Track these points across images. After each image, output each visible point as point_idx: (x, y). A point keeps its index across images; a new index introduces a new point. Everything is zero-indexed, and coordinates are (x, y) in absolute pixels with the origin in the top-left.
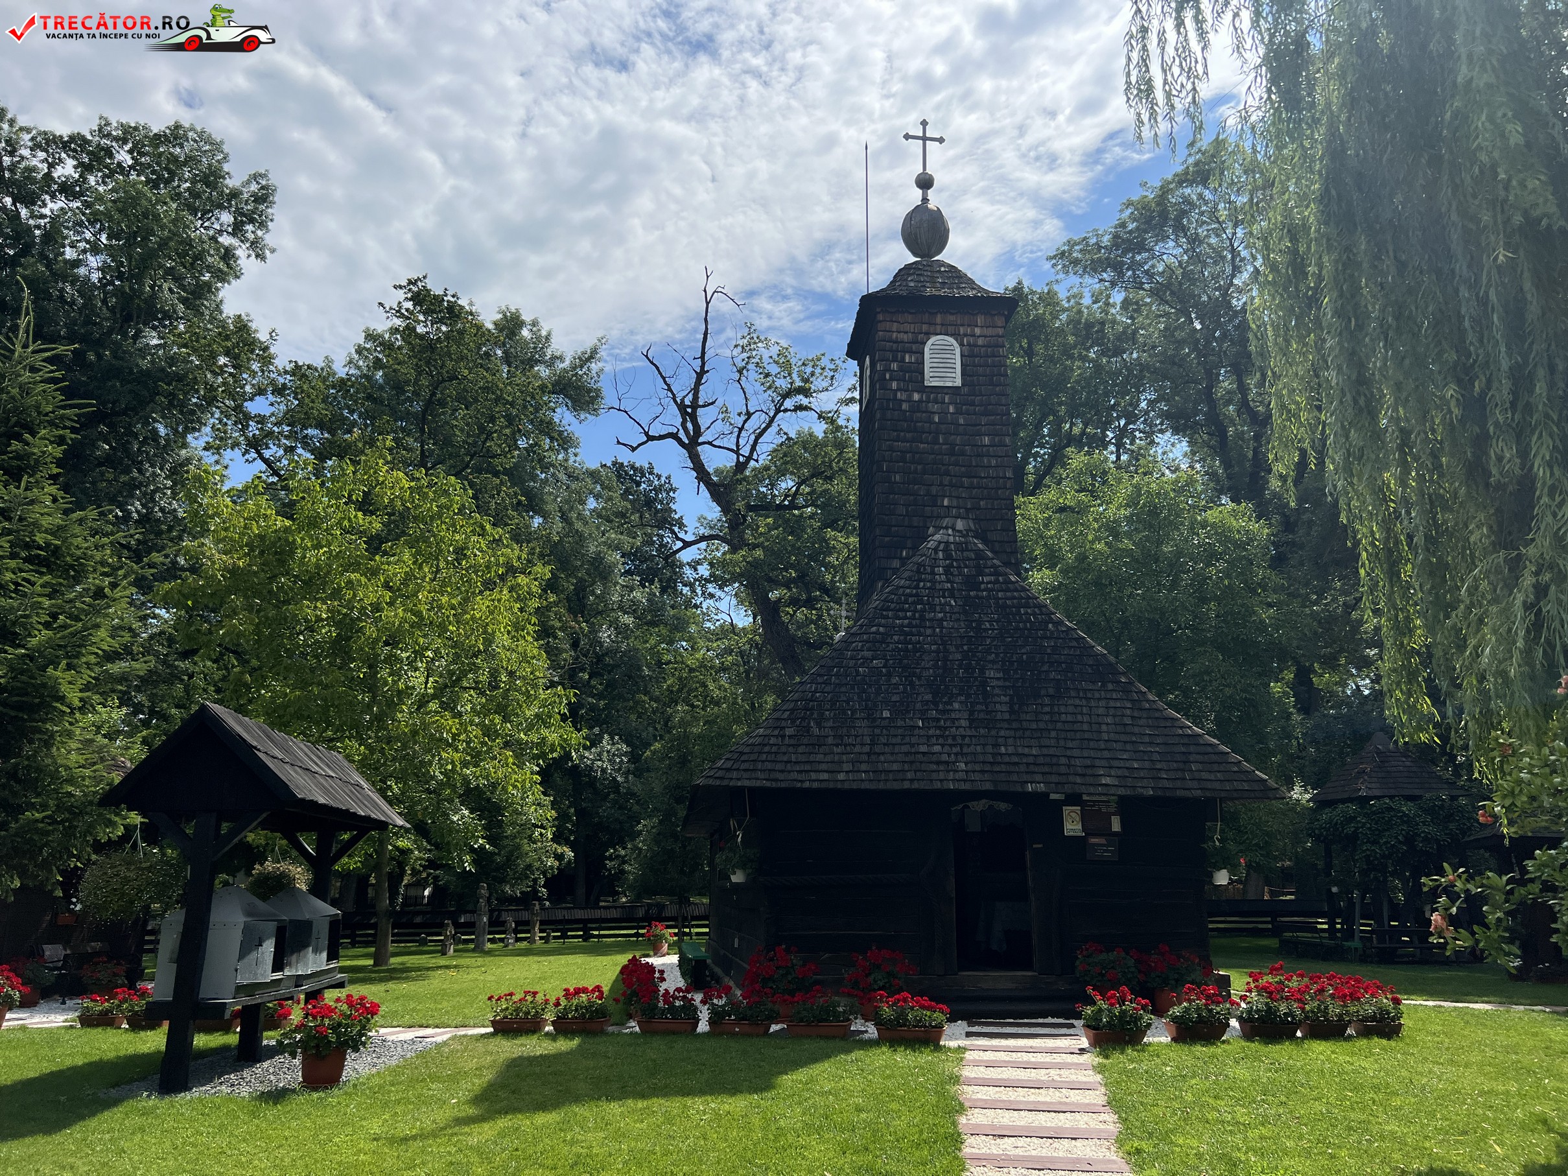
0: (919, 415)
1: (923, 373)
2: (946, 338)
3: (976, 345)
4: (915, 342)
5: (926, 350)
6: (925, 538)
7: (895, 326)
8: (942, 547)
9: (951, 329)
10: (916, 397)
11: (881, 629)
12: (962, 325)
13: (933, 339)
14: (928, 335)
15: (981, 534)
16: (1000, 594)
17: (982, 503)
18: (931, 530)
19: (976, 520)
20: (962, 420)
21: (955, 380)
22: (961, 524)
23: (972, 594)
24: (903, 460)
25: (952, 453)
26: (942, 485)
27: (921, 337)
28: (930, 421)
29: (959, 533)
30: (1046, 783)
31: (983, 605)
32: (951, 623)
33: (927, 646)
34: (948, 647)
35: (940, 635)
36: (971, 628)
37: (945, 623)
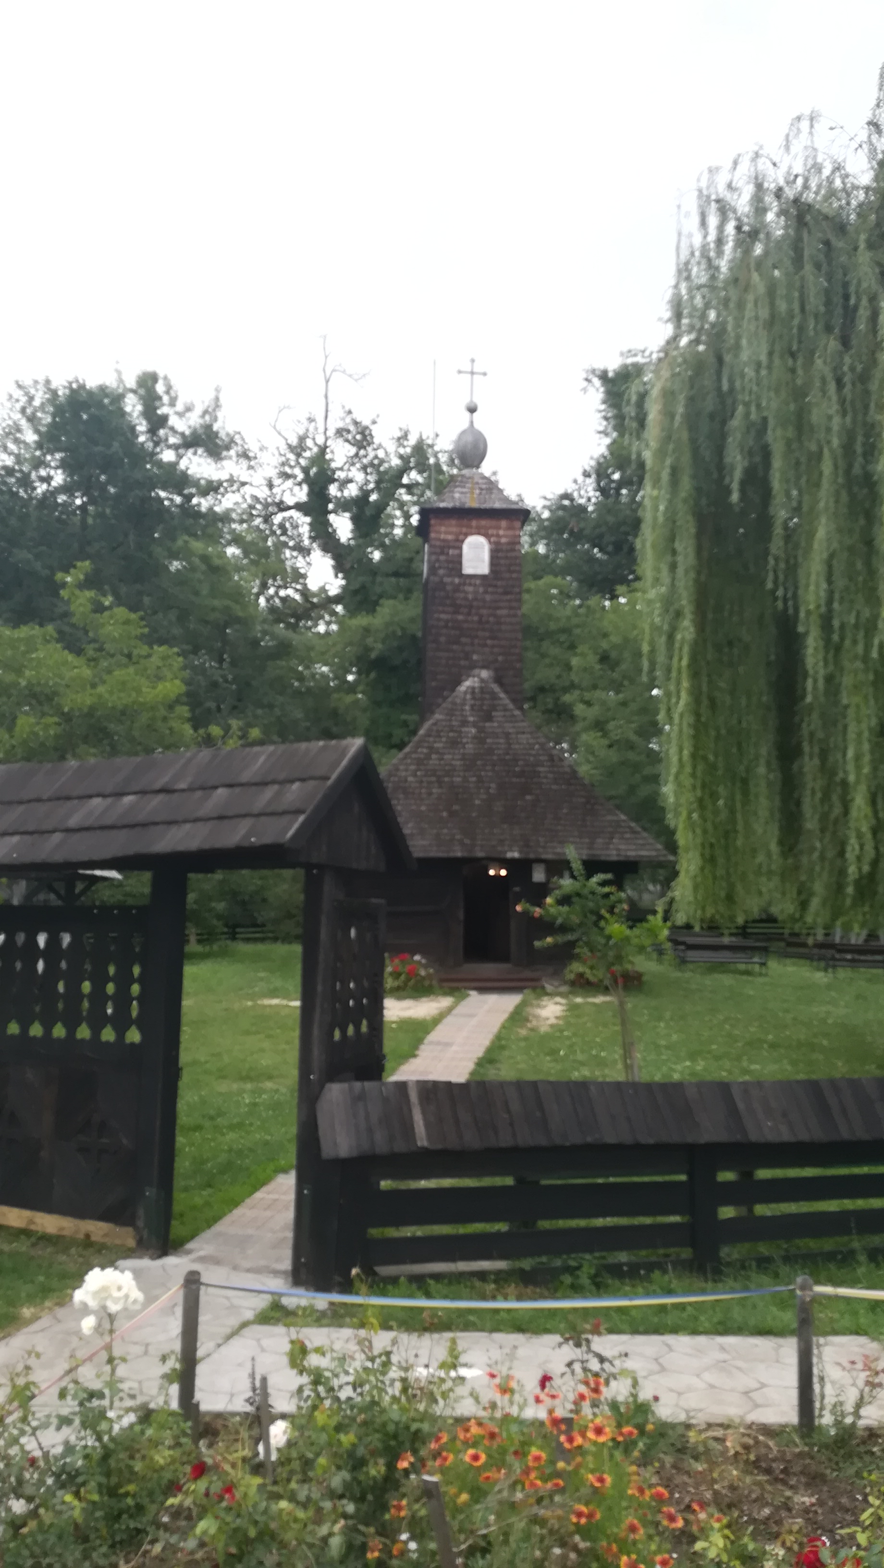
0: (458, 594)
1: (461, 564)
2: (479, 537)
3: (500, 543)
4: (457, 540)
5: (465, 547)
7: (443, 529)
8: (469, 691)
9: (483, 531)
10: (457, 580)
11: (425, 750)
12: (491, 528)
13: (470, 539)
14: (466, 535)
15: (498, 680)
16: (507, 725)
17: (500, 658)
18: (464, 677)
19: (496, 670)
20: (488, 597)
21: (484, 568)
22: (485, 674)
23: (487, 724)
24: (446, 627)
25: (480, 622)
26: (472, 644)
27: (461, 537)
28: (466, 599)
29: (482, 680)
30: (520, 852)
31: (493, 733)
32: (471, 746)
33: (454, 762)
34: (467, 763)
35: (464, 754)
36: (484, 749)
37: (467, 746)
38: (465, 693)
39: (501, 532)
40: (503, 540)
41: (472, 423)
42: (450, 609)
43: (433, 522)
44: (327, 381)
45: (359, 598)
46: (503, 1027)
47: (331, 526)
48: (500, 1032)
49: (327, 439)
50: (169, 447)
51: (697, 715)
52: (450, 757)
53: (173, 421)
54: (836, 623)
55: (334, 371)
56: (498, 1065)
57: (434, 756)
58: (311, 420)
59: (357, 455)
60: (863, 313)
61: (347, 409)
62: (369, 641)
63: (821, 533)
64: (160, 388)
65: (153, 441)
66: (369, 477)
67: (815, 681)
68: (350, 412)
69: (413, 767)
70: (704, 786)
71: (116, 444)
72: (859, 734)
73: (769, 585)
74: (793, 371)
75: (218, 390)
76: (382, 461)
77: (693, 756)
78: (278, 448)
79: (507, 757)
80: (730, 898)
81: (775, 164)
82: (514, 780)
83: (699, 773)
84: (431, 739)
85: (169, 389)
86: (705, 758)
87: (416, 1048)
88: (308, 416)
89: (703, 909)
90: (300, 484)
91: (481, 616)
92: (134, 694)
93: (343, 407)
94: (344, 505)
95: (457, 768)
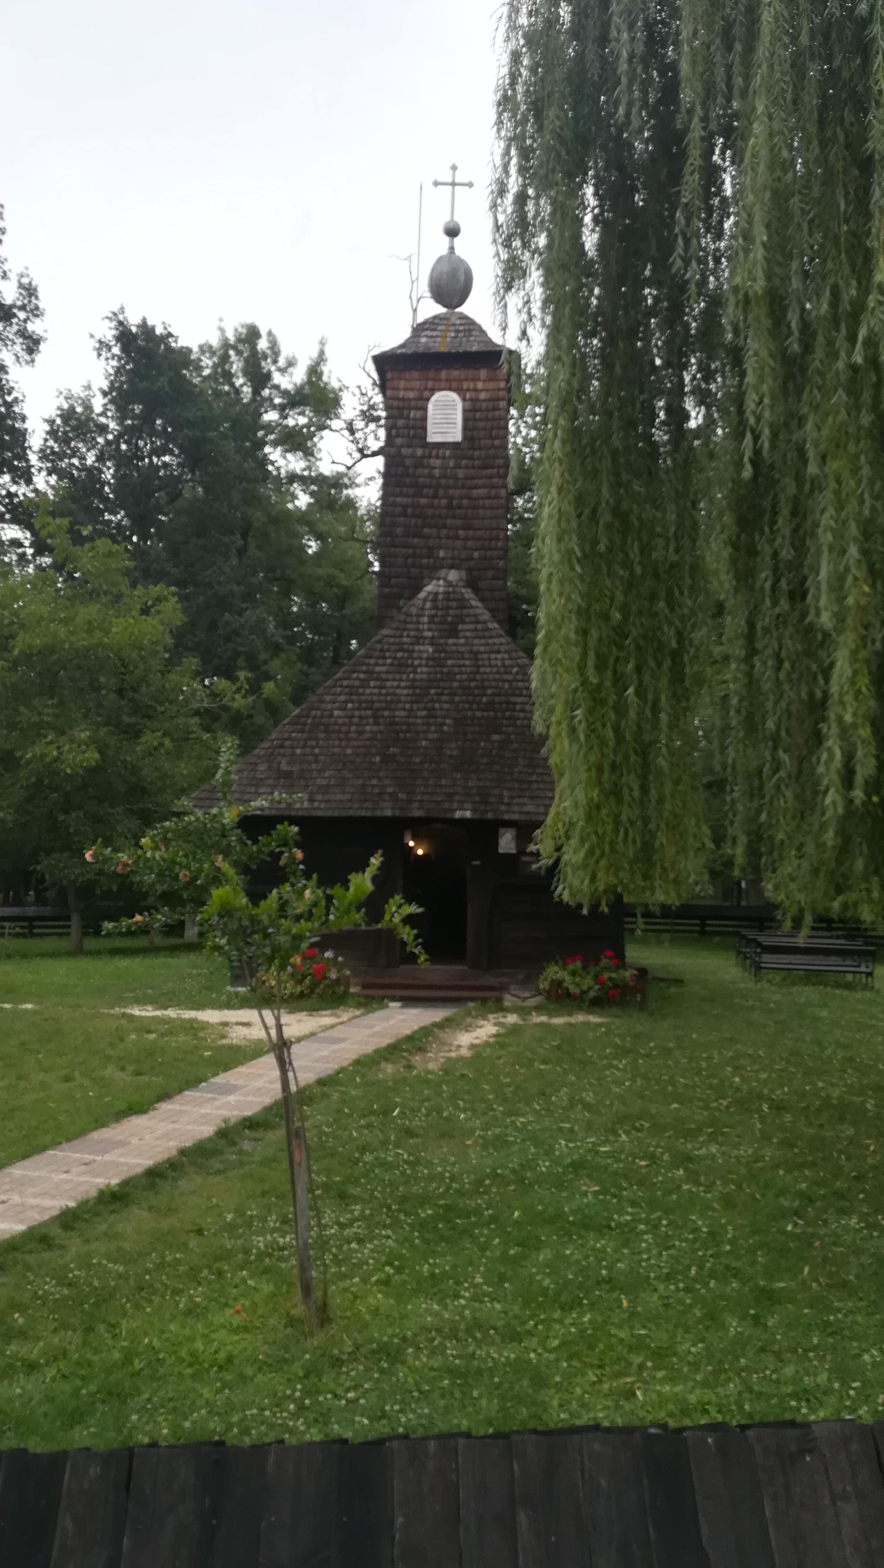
3: (477, 400)
4: (421, 398)
5: (430, 406)
6: (420, 589)
7: (402, 384)
9: (455, 385)
10: (419, 452)
12: (466, 380)
14: (433, 391)
15: (472, 583)
16: (476, 641)
17: (476, 555)
18: (426, 581)
19: (470, 570)
20: (461, 473)
21: (456, 435)
23: (450, 641)
26: (439, 537)
27: (426, 394)
28: (431, 476)
29: (449, 584)
31: (457, 652)
32: (425, 669)
33: (399, 691)
34: (418, 691)
35: (414, 680)
36: (442, 673)
37: (419, 670)
38: (425, 600)
39: (480, 385)
40: (483, 396)
41: (452, 249)
42: (411, 491)
43: (389, 375)
53: (276, 378)
64: (263, 344)
65: (256, 401)
85: (271, 344)
95: (403, 698)
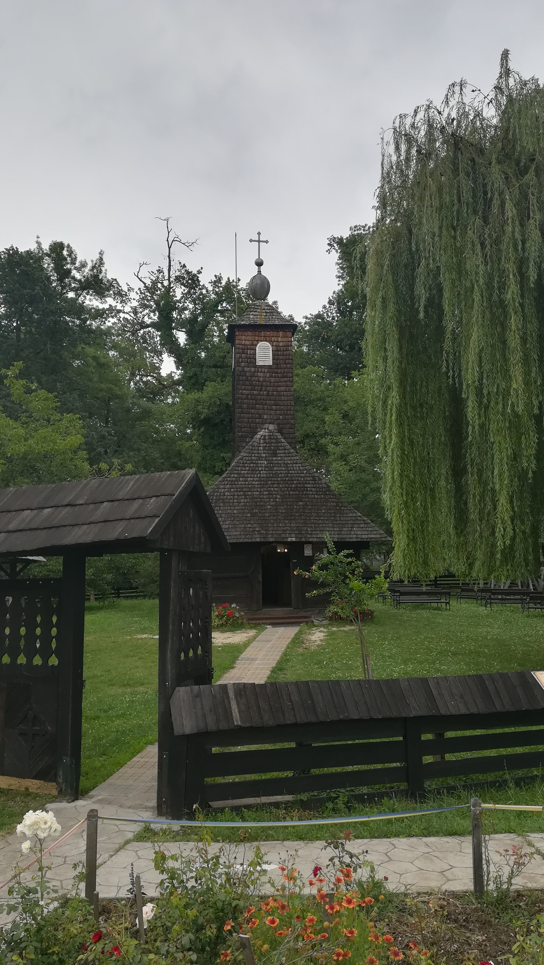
0: (254, 378)
1: (256, 359)
2: (266, 342)
3: (279, 346)
4: (253, 345)
5: (257, 348)
6: (256, 433)
7: (243, 337)
8: (262, 438)
9: (268, 339)
10: (253, 369)
11: (236, 475)
12: (273, 336)
13: (260, 344)
14: (258, 341)
15: (280, 431)
16: (286, 458)
17: (281, 417)
18: (259, 429)
19: (278, 424)
20: (272, 380)
21: (269, 362)
22: (271, 427)
23: (274, 458)
24: (247, 398)
25: (268, 395)
26: (263, 409)
27: (255, 342)
28: (259, 381)
29: (270, 431)
30: (296, 538)
31: (278, 463)
32: (264, 472)
33: (254, 483)
34: (262, 482)
35: (260, 477)
36: (273, 474)
37: (262, 472)
38: (260, 439)
39: (280, 339)
40: (281, 344)
41: (259, 272)
42: (249, 387)
43: (237, 333)
44: (169, 248)
45: (192, 381)
46: (288, 647)
47: (175, 337)
48: (286, 651)
49: (170, 284)
50: (72, 290)
51: (403, 450)
52: (252, 479)
53: (74, 273)
54: (485, 392)
55: (173, 241)
56: (285, 672)
57: (241, 479)
58: (160, 271)
59: (189, 292)
60: (496, 202)
61: (182, 264)
62: (200, 408)
63: (474, 337)
64: (65, 253)
65: (61, 286)
66: (197, 306)
67: (474, 428)
68: (184, 266)
69: (228, 486)
70: (407, 494)
71: (38, 288)
72: (501, 460)
73: (444, 369)
74: (455, 238)
75: (101, 253)
76: (205, 296)
77: (401, 475)
78: (139, 289)
79: (287, 479)
80: (425, 563)
81: (440, 113)
82: (291, 493)
83: (404, 486)
84: (240, 468)
85: (71, 252)
86: (408, 476)
87: (234, 662)
88: (158, 269)
89: (409, 570)
90: (154, 311)
91: (268, 392)
92: (52, 444)
93: (180, 263)
94: (182, 324)
95: (256, 486)
